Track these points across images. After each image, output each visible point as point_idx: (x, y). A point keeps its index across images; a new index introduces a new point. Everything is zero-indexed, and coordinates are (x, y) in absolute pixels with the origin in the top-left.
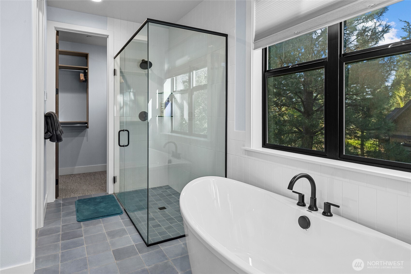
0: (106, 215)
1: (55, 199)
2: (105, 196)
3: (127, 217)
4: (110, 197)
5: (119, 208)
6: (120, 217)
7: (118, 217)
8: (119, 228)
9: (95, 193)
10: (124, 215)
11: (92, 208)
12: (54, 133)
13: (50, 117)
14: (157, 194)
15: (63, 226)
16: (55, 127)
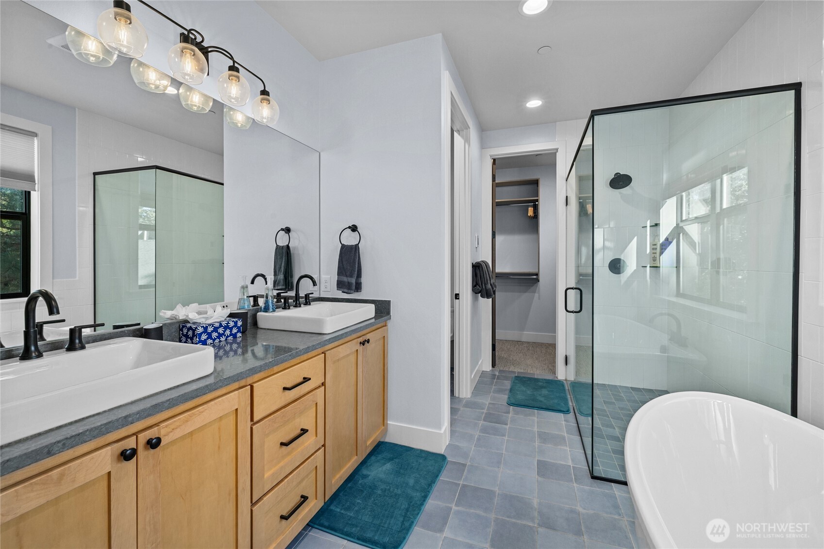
0: (544, 407)
1: (491, 368)
2: (551, 380)
3: (574, 420)
4: (557, 385)
5: (566, 403)
6: (564, 418)
7: (561, 416)
8: (557, 433)
9: (539, 373)
10: (571, 416)
11: (528, 392)
12: (484, 287)
13: (479, 267)
14: (640, 401)
15: (490, 403)
16: (484, 280)
